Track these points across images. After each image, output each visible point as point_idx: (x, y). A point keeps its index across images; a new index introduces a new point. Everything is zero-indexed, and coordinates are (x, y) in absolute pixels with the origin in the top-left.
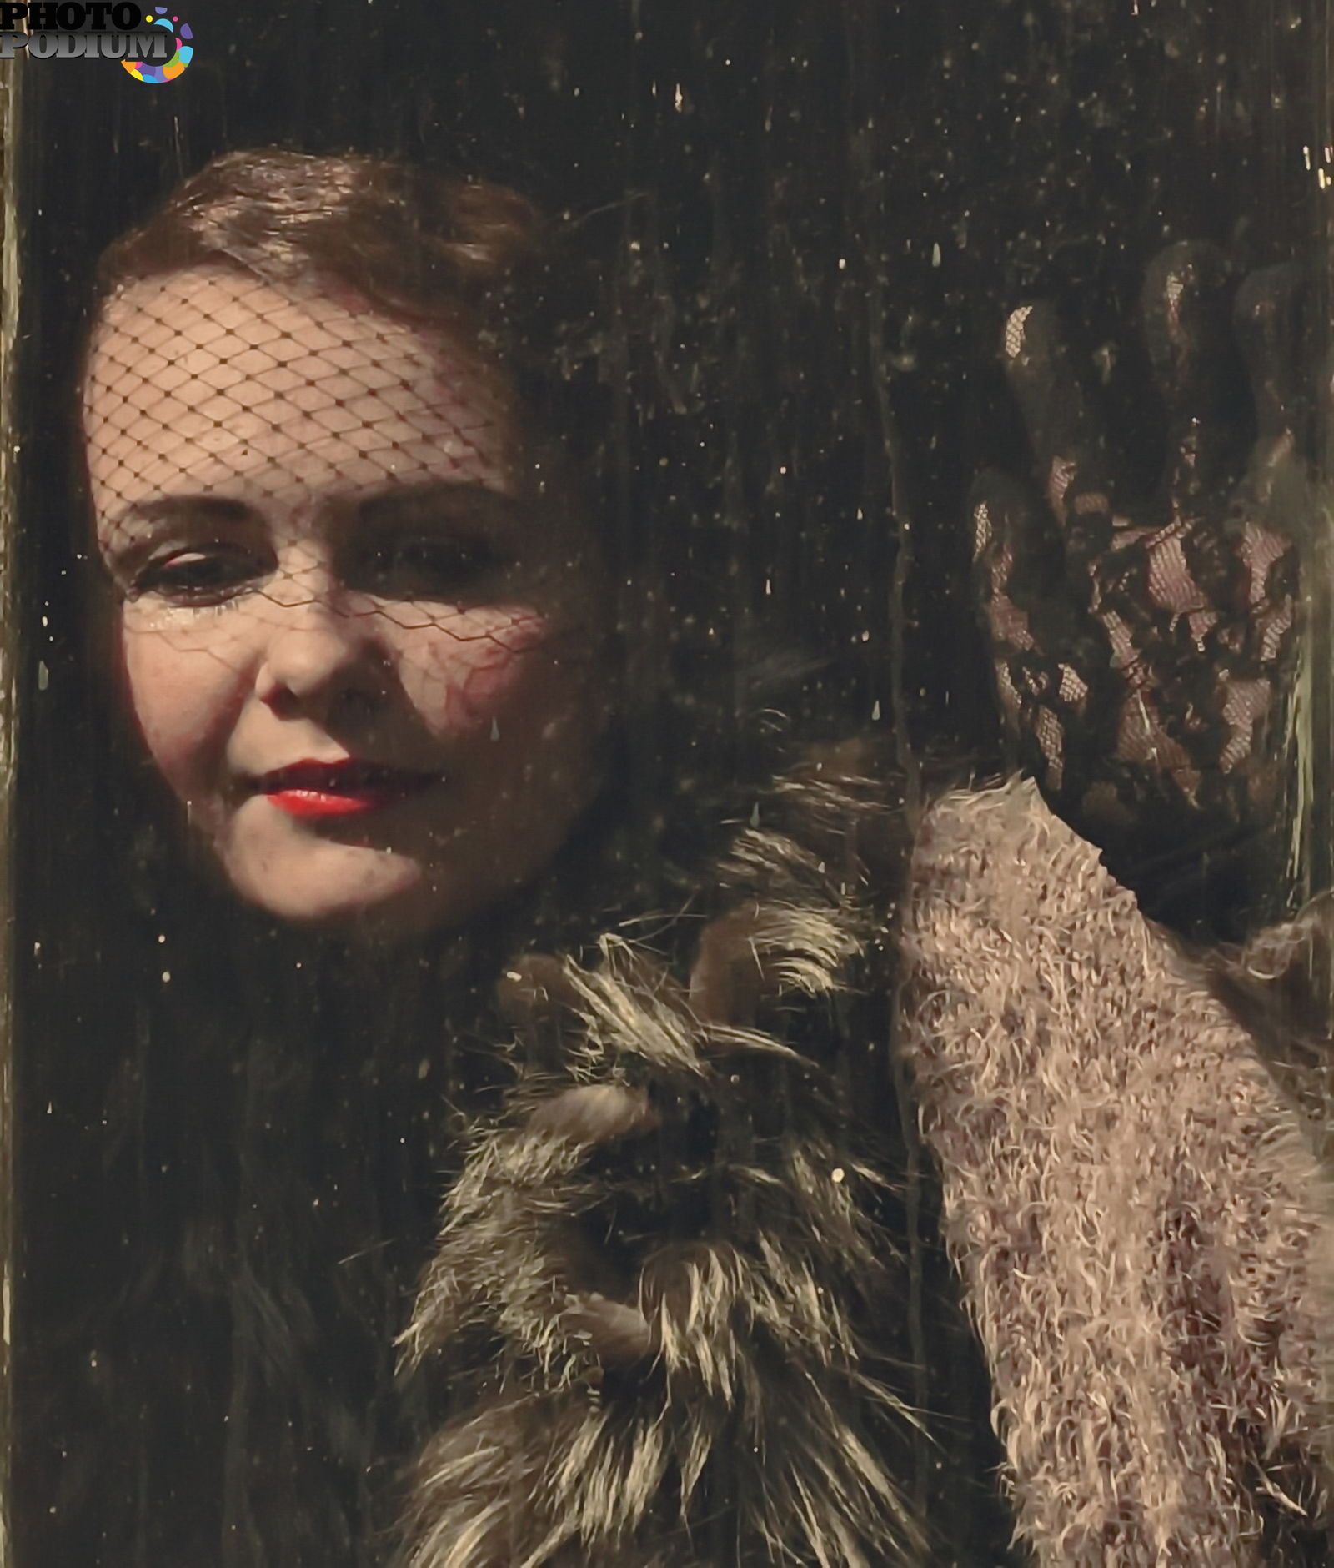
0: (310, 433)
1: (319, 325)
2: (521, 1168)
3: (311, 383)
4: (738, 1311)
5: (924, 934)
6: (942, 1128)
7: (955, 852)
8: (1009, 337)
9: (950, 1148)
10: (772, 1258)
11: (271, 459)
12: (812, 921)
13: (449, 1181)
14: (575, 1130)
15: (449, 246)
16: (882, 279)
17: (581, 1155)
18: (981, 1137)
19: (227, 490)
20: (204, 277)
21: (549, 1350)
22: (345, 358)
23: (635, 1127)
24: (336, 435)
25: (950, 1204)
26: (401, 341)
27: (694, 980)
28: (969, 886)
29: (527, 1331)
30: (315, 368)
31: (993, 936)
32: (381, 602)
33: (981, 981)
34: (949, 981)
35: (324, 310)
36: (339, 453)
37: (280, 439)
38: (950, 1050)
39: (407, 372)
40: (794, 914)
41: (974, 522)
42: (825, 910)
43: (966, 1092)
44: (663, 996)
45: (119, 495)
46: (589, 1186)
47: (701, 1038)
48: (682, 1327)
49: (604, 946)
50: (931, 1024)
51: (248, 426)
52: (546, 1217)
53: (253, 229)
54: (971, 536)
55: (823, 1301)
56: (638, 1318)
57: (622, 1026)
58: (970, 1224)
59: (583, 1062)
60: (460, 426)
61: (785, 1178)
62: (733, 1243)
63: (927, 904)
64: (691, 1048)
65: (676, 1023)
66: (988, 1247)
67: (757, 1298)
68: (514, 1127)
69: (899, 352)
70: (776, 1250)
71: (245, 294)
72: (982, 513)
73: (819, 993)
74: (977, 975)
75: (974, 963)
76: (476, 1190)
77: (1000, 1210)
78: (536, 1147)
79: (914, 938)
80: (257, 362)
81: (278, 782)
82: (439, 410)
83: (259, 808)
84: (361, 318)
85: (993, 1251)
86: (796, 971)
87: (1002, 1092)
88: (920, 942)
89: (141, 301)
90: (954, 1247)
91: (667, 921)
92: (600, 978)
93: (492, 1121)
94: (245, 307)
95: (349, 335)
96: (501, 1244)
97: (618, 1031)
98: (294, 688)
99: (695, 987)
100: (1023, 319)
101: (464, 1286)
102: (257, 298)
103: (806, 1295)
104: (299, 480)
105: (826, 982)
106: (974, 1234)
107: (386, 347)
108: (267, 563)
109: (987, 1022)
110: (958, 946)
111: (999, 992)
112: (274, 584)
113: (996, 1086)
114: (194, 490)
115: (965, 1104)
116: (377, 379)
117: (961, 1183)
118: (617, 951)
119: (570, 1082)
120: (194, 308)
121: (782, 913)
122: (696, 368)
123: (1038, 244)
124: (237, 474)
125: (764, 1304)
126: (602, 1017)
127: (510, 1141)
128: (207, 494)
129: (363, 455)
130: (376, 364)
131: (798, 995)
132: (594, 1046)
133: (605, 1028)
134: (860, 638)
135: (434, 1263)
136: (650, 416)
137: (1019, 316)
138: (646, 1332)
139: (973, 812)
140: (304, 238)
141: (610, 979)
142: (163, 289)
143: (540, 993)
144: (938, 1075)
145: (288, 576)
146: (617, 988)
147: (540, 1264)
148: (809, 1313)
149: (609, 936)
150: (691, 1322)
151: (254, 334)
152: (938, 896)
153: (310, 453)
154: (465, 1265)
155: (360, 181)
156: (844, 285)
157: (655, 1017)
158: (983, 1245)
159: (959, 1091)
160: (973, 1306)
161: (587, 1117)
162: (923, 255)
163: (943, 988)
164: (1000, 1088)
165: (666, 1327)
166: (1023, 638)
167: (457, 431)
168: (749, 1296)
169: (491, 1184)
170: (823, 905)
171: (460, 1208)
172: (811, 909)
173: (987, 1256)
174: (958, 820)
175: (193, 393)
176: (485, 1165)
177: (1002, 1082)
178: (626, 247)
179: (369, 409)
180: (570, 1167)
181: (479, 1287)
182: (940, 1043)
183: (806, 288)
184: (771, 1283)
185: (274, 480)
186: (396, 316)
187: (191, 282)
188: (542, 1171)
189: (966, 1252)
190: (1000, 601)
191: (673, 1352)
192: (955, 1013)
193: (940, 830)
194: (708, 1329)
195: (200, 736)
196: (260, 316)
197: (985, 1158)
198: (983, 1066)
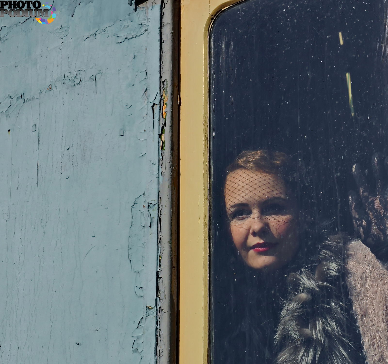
0: (256, 192)
1: (256, 175)
2: (292, 308)
3: (256, 184)
4: (324, 328)
5: (349, 265)
6: (352, 296)
7: (353, 251)
8: (353, 169)
9: (354, 299)
10: (329, 320)
11: (250, 196)
12: (333, 264)
13: (281, 311)
14: (299, 301)
15: (274, 161)
16: (335, 162)
17: (300, 305)
18: (358, 297)
19: (245, 202)
20: (240, 170)
21: (296, 337)
22: (260, 180)
23: (308, 300)
24: (259, 192)
25: (354, 308)
26: (268, 176)
27: (316, 275)
28: (355, 256)
29: (293, 334)
30: (256, 182)
31: (358, 264)
32: (267, 216)
33: (357, 272)
34: (352, 272)
35: (257, 173)
36: (260, 194)
37: (252, 193)
38: (353, 283)
39: (269, 181)
40: (329, 263)
41: (349, 198)
42: (334, 262)
43: (355, 289)
44: (312, 278)
45: (229, 205)
46: (302, 310)
47: (317, 284)
48: (316, 332)
49: (303, 271)
50: (350, 279)
51: (247, 192)
52: (295, 315)
53: (246, 162)
54: (349, 201)
55: (337, 326)
56: (309, 331)
57: (306, 283)
58: (357, 311)
59: (300, 290)
60: (277, 188)
61: (330, 306)
62: (323, 317)
63: (349, 260)
64: (316, 286)
65: (314, 282)
66: (360, 315)
67: (327, 326)
68: (290, 301)
69: (338, 173)
70: (329, 318)
71: (246, 172)
72: (350, 197)
73: (334, 276)
74: (356, 271)
75: (356, 269)
76: (285, 312)
77: (361, 308)
78: (294, 304)
79: (347, 265)
80: (247, 182)
81: (254, 247)
82: (274, 186)
83: (252, 252)
84: (262, 173)
85: (361, 315)
86: (331, 272)
87: (361, 289)
88: (348, 266)
89: (231, 175)
90: (355, 315)
91: (312, 266)
92: (302, 276)
93: (287, 300)
94: (246, 174)
95: (260, 176)
96: (289, 320)
97: (305, 284)
98: (255, 231)
99: (316, 276)
100: (355, 166)
101: (284, 328)
102: (248, 172)
103: (334, 325)
104: (255, 199)
105: (335, 274)
106: (358, 313)
107: (266, 177)
108: (250, 212)
109: (358, 278)
110: (354, 266)
111: (360, 273)
112: (252, 216)
113: (360, 288)
114: (240, 202)
115: (355, 292)
116: (265, 182)
117: (355, 304)
118: (305, 271)
119: (298, 293)
120: (239, 175)
121: (328, 263)
122: (309, 178)
123: (356, 155)
124: (246, 199)
125: (328, 327)
126: (303, 282)
127: (290, 303)
128: (242, 203)
129: (263, 194)
130: (265, 180)
131: (331, 276)
132: (302, 287)
133: (303, 284)
134: (333, 218)
135: (280, 324)
136: (303, 186)
137: (354, 166)
138: (310, 333)
139: (355, 245)
140: (254, 162)
141: (304, 276)
142: (234, 173)
143: (294, 279)
144: (351, 287)
145: (254, 214)
146: (305, 277)
147: (295, 323)
148: (334, 328)
149: (304, 269)
150: (317, 331)
151: (247, 178)
152: (350, 258)
153: (256, 195)
154: (284, 324)
155: (261, 153)
156: (329, 163)
157: (310, 282)
158: (359, 314)
159: (355, 290)
160: (358, 324)
161: (301, 298)
162: (340, 158)
163: (352, 273)
164: (360, 289)
165: (313, 332)
166: (357, 216)
167: (277, 189)
168: (325, 326)
169: (288, 310)
170: (334, 261)
171: (283, 315)
172: (332, 262)
173: (360, 316)
174: (353, 246)
175: (239, 187)
176: (286, 308)
177: (361, 288)
178: (299, 160)
179: (264, 187)
180: (299, 307)
181: (286, 328)
182: (351, 282)
183: (324, 164)
184: (328, 323)
185: (250, 200)
186: (267, 173)
187: (238, 171)
188: (295, 308)
189: (357, 316)
190: (353, 211)
191: (314, 336)
192: (353, 277)
193: (350, 248)
194: (320, 332)
195: (243, 241)
196: (248, 175)
197: (359, 300)
198: (358, 285)
